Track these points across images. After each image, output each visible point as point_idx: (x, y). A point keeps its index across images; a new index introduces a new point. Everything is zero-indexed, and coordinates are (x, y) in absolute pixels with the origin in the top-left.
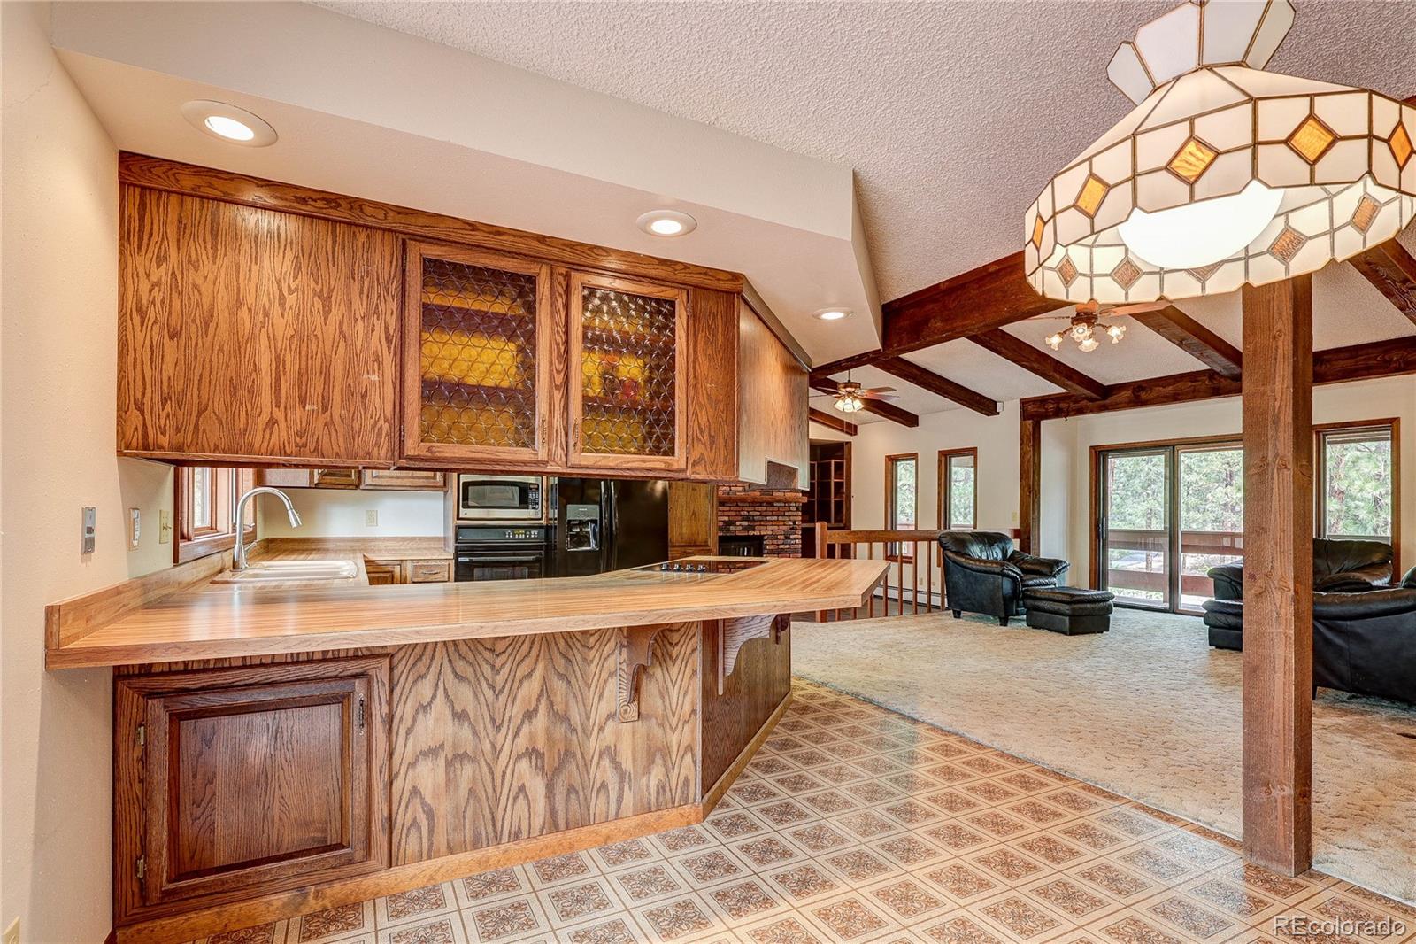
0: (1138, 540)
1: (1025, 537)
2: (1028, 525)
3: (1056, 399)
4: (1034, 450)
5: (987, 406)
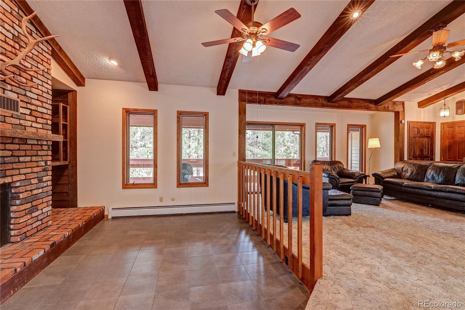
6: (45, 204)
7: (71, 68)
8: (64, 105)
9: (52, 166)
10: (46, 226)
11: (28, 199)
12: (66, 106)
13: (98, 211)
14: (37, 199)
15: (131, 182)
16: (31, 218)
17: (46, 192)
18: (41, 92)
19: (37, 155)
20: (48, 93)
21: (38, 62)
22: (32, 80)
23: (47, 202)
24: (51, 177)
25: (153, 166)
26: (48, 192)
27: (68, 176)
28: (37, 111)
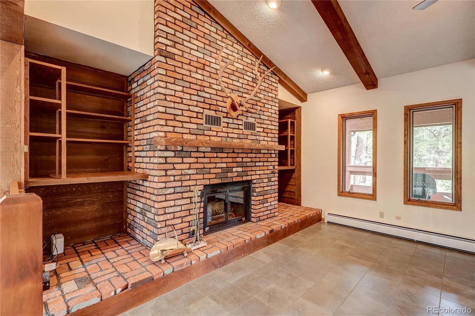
6: (273, 199)
7: (294, 89)
8: (291, 120)
9: (278, 170)
10: (273, 216)
11: (261, 193)
12: (293, 121)
13: (315, 213)
14: (267, 194)
15: (347, 189)
16: (263, 207)
17: (273, 189)
18: (271, 114)
19: (267, 161)
20: (276, 113)
21: (268, 92)
22: (264, 107)
23: (274, 197)
24: (277, 178)
25: (372, 174)
26: (275, 190)
27: (295, 178)
28: (268, 128)
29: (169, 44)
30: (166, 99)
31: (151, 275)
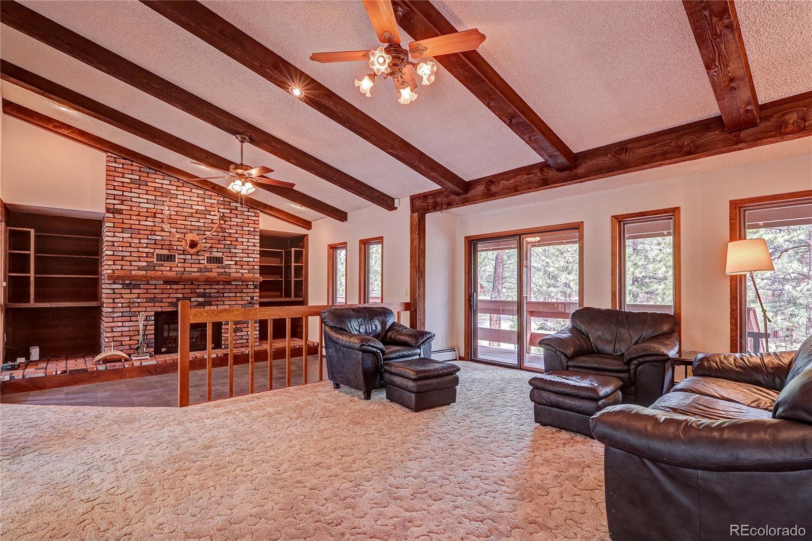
0: (497, 308)
1: (413, 309)
2: (415, 300)
3: (434, 194)
4: (419, 238)
5: (387, 202)
29: (117, 203)
30: (114, 245)
31: (86, 368)
